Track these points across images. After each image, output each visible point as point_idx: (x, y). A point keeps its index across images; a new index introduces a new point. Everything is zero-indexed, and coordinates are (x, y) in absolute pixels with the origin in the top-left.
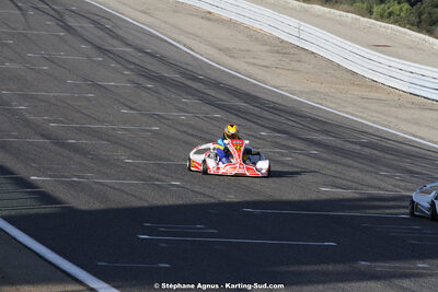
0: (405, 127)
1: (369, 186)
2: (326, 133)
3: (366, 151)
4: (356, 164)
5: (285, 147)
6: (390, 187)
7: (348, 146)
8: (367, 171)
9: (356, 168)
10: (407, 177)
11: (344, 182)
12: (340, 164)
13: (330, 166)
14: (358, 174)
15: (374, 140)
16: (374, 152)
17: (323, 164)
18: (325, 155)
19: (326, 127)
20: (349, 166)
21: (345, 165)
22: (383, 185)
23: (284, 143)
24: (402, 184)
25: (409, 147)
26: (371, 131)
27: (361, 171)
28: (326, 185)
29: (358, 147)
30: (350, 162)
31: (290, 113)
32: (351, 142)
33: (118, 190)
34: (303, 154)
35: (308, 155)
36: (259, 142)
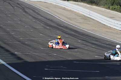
3: (108, 46)
4: (105, 50)
5: (85, 45)
7: (103, 45)
11: (102, 55)
13: (98, 50)
15: (110, 43)
16: (110, 46)
17: (96, 49)
18: (96, 47)
19: (97, 40)
20: (103, 50)
21: (102, 50)
26: (109, 41)
28: (96, 56)
29: (105, 45)
31: (87, 36)
32: (104, 44)
33: (39, 56)
34: (91, 47)
35: (92, 47)
36: (78, 43)
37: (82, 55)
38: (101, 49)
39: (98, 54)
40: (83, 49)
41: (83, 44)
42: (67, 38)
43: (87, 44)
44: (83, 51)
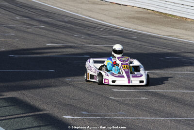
0: (85, 13)
1: (69, 42)
2: (48, 17)
3: (68, 25)
4: (63, 32)
5: (28, 24)
6: (79, 42)
7: (58, 23)
8: (68, 35)
9: (63, 33)
10: (87, 37)
11: (58, 41)
12: (55, 32)
13: (51, 33)
14: (64, 37)
15: (71, 19)
16: (72, 25)
17: (47, 32)
18: (48, 28)
19: (48, 14)
20: (60, 33)
21: (58, 32)
22: (76, 41)
23: (28, 22)
24: (85, 40)
25: (87, 23)
26: (69, 15)
27: (65, 35)
28: (49, 43)
29: (64, 23)
30: (60, 31)
32: (60, 21)
35: (40, 28)
36: (16, 22)
37: (23, 43)
38: (57, 30)
39: (51, 39)
40: (25, 31)
41: (24, 22)
44: (25, 35)
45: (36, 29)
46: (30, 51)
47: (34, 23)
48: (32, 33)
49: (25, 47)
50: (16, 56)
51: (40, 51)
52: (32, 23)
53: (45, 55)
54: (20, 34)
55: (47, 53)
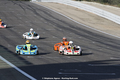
2: (112, 42)
5: (100, 46)
7: (118, 46)
11: (117, 56)
13: (113, 51)
17: (111, 51)
18: (111, 48)
28: (112, 57)
31: (101, 37)
32: (119, 44)
33: (53, 60)
34: (105, 48)
35: (107, 48)
36: (92, 45)
37: (97, 58)
38: (117, 50)
39: (114, 55)
40: (98, 50)
41: (98, 45)
42: (80, 40)
43: (102, 45)
44: (98, 53)
45: (104, 49)
46: (101, 62)
47: (104, 45)
48: (102, 52)
49: (98, 60)
50: (93, 65)
51: (107, 62)
52: (102, 46)
53: (110, 65)
54: (95, 52)
55: (111, 63)
